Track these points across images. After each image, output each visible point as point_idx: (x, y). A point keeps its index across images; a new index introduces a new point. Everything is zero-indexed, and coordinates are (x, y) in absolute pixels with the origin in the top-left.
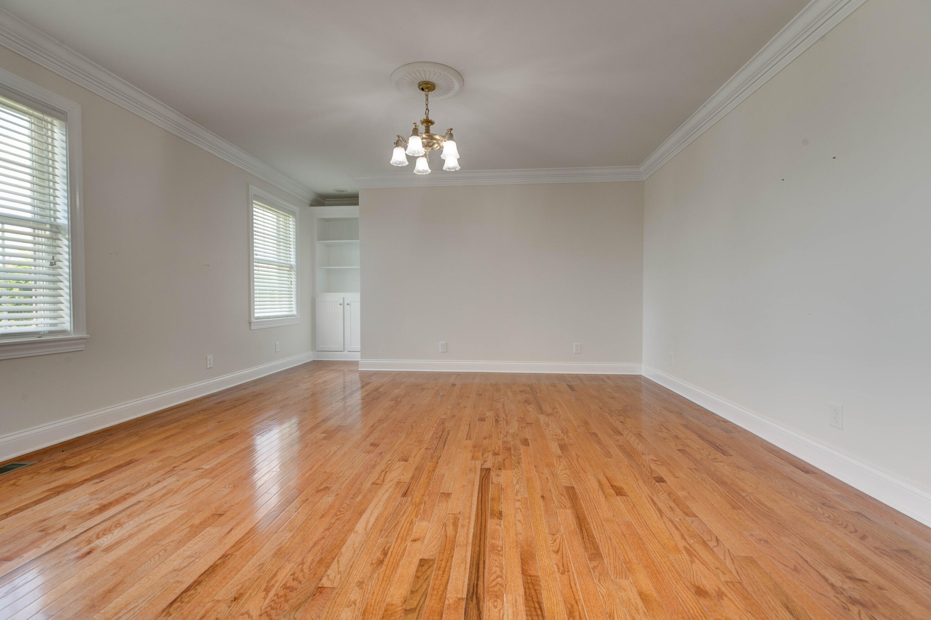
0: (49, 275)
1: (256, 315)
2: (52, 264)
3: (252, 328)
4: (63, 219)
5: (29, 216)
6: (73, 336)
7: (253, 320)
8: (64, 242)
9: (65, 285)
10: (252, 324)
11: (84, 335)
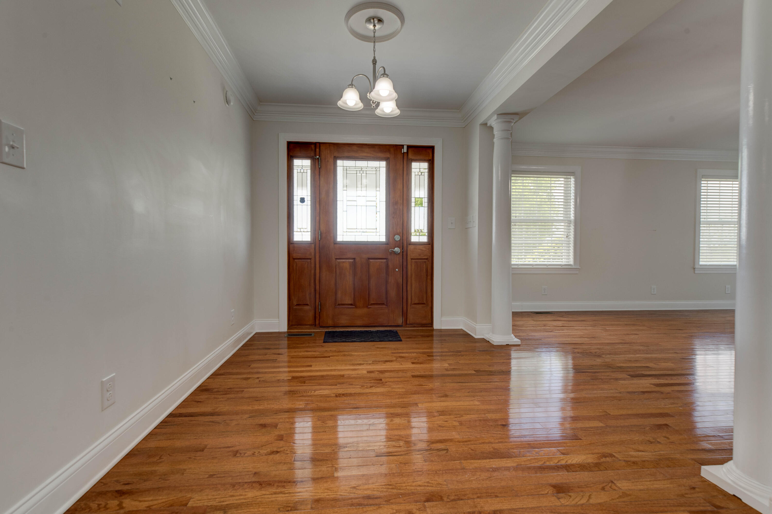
0: (567, 241)
1: (701, 263)
2: (567, 237)
3: (696, 272)
4: (572, 217)
5: (562, 218)
6: (574, 267)
7: (697, 266)
8: (572, 227)
9: (572, 245)
10: (696, 269)
11: (578, 267)
